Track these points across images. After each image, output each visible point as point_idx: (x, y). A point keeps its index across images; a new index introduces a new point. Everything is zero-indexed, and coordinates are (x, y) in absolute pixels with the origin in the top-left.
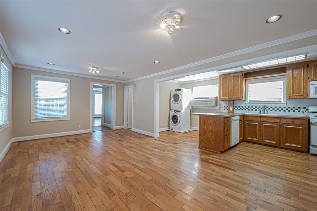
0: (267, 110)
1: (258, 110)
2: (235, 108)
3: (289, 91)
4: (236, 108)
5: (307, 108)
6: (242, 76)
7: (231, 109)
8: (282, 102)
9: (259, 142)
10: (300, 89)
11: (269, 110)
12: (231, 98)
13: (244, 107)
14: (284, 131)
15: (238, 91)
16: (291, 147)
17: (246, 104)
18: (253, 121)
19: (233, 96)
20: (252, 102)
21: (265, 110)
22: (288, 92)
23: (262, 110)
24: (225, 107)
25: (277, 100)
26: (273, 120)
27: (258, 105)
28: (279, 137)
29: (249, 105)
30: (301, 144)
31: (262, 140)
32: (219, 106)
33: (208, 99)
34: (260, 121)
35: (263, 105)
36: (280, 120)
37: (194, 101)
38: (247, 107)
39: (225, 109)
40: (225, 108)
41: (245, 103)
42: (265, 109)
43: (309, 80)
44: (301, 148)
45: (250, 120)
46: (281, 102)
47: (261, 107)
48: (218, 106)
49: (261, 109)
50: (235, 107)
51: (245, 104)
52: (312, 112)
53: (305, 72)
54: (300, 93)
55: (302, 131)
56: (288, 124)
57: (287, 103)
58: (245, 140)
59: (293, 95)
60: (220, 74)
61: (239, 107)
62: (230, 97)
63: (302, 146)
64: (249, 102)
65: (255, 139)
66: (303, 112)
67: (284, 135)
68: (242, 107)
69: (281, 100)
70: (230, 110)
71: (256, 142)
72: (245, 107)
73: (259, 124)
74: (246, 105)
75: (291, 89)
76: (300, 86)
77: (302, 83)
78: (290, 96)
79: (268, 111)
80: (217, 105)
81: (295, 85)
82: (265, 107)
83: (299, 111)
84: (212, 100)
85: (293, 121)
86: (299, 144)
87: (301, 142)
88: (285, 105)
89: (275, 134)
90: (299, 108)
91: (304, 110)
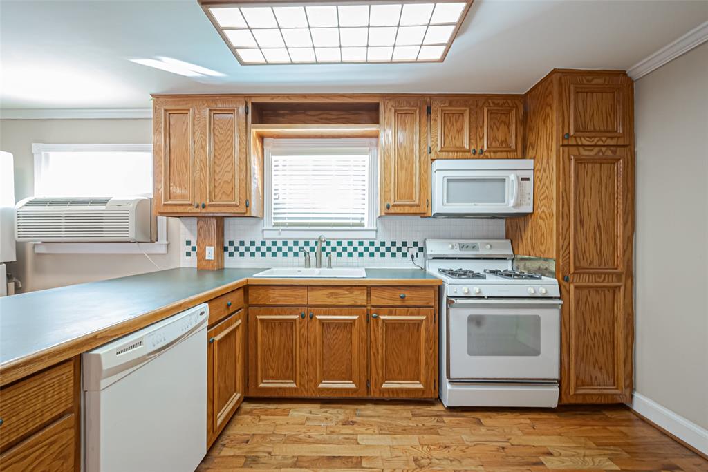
0: (327, 254)
1: (301, 254)
2: (226, 249)
3: (387, 190)
4: (231, 249)
5: (420, 245)
6: (247, 113)
7: (210, 253)
8: (366, 227)
9: (304, 395)
10: (412, 185)
11: (334, 254)
12: (204, 206)
13: (258, 244)
14: (380, 337)
15: (233, 177)
16: (397, 393)
17: (266, 231)
18: (284, 308)
19: (213, 196)
20: (283, 225)
21: (324, 254)
22: (384, 193)
23: (312, 254)
24: (188, 243)
25: (353, 218)
26: (346, 298)
27: (302, 235)
28: (365, 362)
29: (274, 235)
30: (422, 378)
31: (312, 384)
32: (162, 240)
33: (103, 208)
34: (308, 306)
35: (316, 235)
36: (369, 295)
37: (26, 214)
38: (269, 244)
39: (188, 254)
40: (189, 249)
41: (260, 228)
42: (323, 249)
43: (433, 155)
44: (423, 391)
45: (271, 302)
46: (362, 225)
47: (312, 244)
48: (159, 242)
49: (312, 249)
50: (226, 244)
51: (263, 230)
52: (434, 258)
53: (424, 129)
54: (411, 197)
55: (427, 328)
56: (391, 309)
57: (377, 231)
58: (252, 394)
59: (396, 203)
60: (154, 91)
61: (242, 243)
62: (198, 201)
63: (426, 384)
64: (276, 225)
65: (290, 384)
66: (413, 257)
67: (380, 351)
68: (253, 243)
69: (363, 219)
70: (207, 258)
71: (295, 395)
72: (263, 243)
73: (303, 317)
74: (267, 235)
75: (391, 183)
76: (412, 175)
77: (418, 164)
78: (388, 207)
79: (330, 259)
80: (152, 239)
81: (402, 168)
82: (324, 244)
83: (405, 255)
84: (126, 213)
85: (403, 298)
86: (417, 378)
87: (423, 371)
88: (372, 235)
89: (355, 354)
90: (405, 244)
91: (415, 250)
